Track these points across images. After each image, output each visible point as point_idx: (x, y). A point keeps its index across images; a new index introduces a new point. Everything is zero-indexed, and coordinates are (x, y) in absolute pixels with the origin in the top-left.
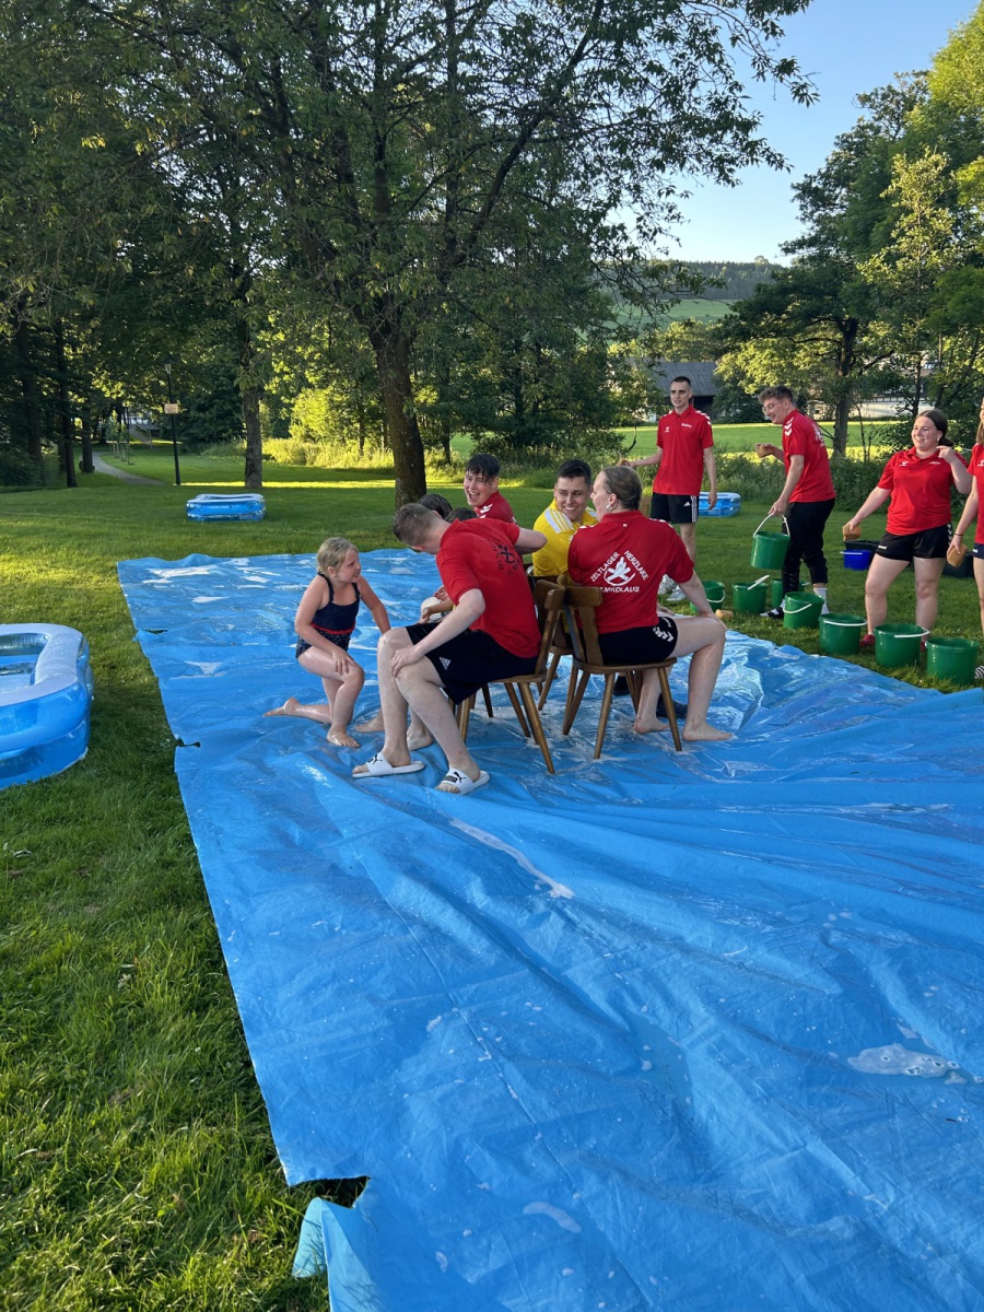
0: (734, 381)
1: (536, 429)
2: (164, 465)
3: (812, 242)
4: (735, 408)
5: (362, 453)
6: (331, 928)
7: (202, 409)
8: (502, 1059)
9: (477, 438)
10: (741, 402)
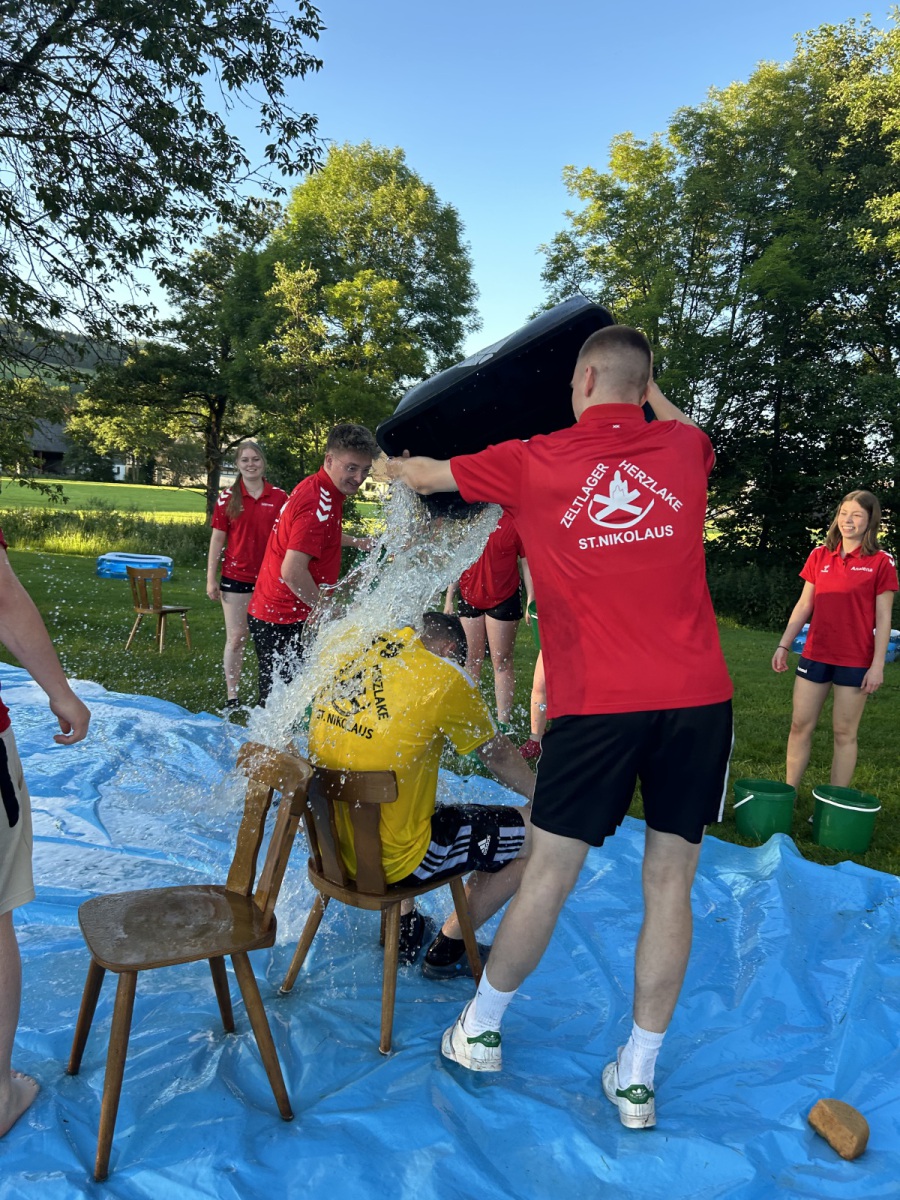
0: (84, 440)
3: (181, 326)
4: (86, 466)
10: (92, 461)
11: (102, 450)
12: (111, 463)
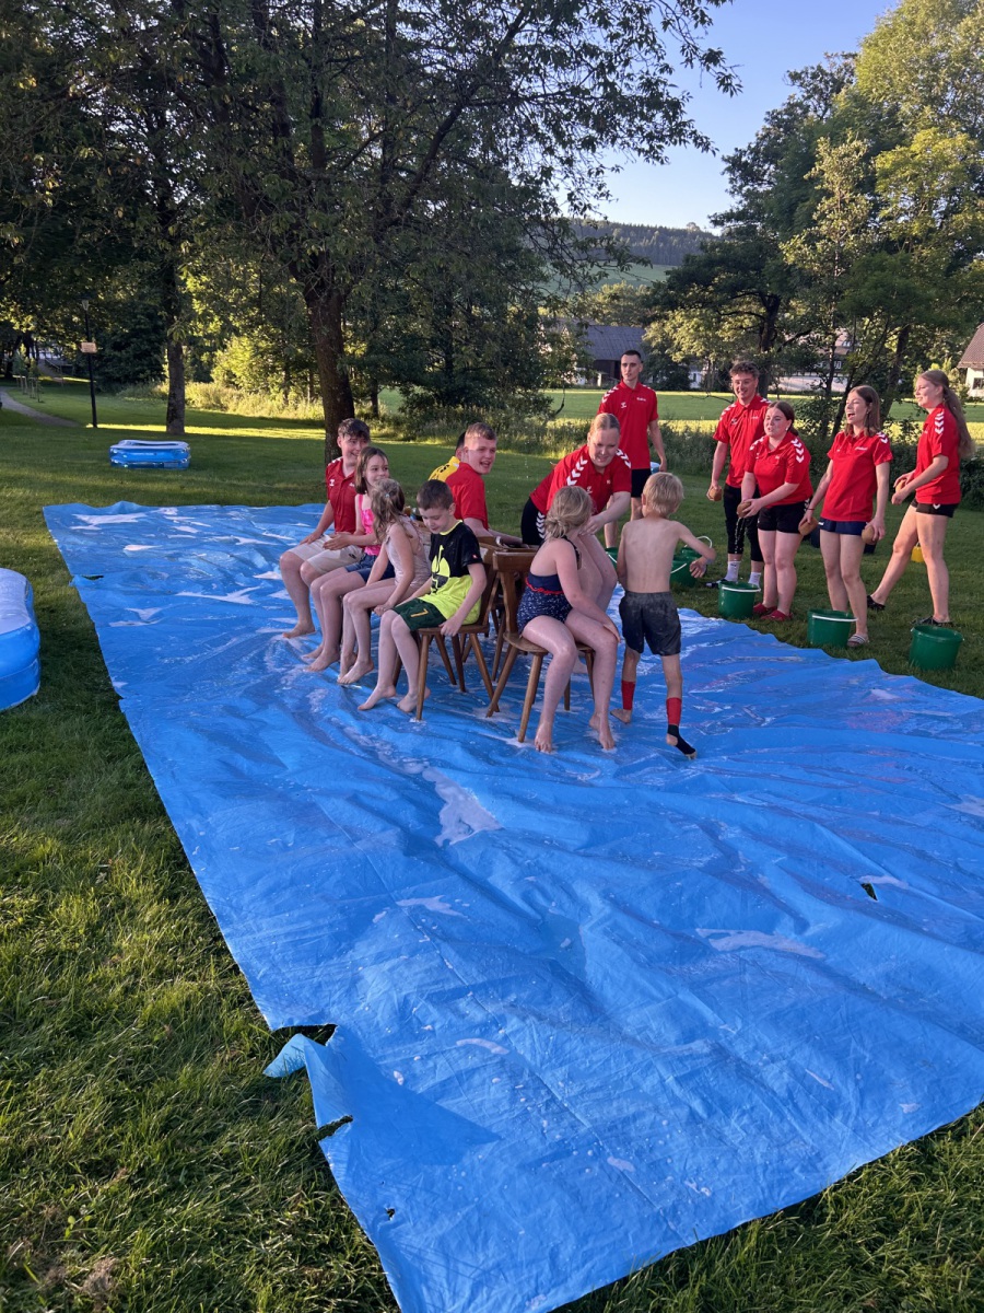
0: (662, 347)
1: (465, 387)
2: (79, 404)
3: (740, 216)
4: (662, 375)
5: (286, 401)
6: (285, 844)
7: (117, 347)
8: (438, 941)
9: (406, 392)
10: (668, 369)
11: (677, 357)
12: (687, 370)
